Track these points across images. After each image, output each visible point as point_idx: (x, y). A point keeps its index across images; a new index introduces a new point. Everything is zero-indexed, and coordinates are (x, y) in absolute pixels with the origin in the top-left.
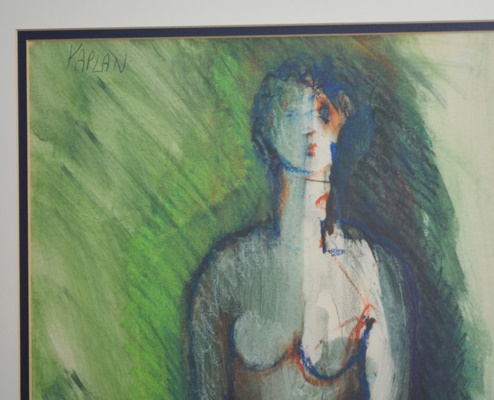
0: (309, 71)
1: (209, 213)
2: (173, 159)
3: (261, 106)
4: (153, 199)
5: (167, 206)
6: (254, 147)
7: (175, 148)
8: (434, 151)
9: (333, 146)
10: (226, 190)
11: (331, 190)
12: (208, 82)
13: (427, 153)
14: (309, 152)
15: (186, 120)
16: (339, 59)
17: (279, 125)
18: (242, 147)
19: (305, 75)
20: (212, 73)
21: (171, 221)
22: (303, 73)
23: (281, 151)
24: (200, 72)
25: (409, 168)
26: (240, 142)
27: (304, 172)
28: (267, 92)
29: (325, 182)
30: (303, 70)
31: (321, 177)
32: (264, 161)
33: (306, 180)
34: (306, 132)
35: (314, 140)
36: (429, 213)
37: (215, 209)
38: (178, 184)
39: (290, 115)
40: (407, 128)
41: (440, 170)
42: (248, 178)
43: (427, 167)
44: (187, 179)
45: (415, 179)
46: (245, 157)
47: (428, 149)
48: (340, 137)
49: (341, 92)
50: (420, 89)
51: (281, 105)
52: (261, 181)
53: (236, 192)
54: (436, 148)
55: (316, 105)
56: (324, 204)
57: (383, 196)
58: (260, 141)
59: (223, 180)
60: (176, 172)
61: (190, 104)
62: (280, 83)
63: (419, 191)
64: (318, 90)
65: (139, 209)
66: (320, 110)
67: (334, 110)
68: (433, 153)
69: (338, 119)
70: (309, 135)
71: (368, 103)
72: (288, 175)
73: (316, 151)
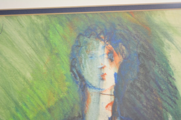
0: (102, 32)
1: (47, 112)
2: (27, 82)
3: (75, 52)
4: (16, 103)
5: (24, 107)
6: (72, 75)
7: (29, 76)
8: (175, 78)
9: (115, 75)
10: (56, 99)
11: (115, 100)
12: (46, 39)
13: (170, 79)
14: (102, 78)
15: (34, 60)
16: (119, 25)
17: (85, 62)
18: (65, 75)
19: (100, 34)
20: (49, 34)
21: (26, 116)
22: (99, 33)
23: (86, 77)
24: (42, 33)
25: (160, 88)
26: (64, 72)
27: (99, 89)
28: (79, 44)
29: (111, 95)
30: (99, 31)
31: (109, 92)
32: (77, 82)
33: (101, 94)
34: (100, 66)
35: (105, 71)
36: (172, 115)
37: (50, 110)
38: (30, 95)
39: (91, 57)
40: (158, 64)
41: (178, 89)
42: (68, 92)
43: (170, 87)
44: (35, 93)
45: (163, 94)
46: (66, 81)
47: (171, 77)
48: (120, 69)
49: (120, 44)
50: (166, 42)
51: (87, 51)
52: (75, 94)
53: (61, 100)
54: (175, 76)
55: (106, 51)
56: (110, 108)
57: (145, 104)
58: (75, 71)
59: (54, 93)
60: (29, 89)
61: (37, 51)
62: (86, 39)
63: (166, 101)
64: (107, 43)
65: (9, 109)
66: (108, 54)
67: (116, 54)
68: (174, 79)
69: (119, 59)
70: (103, 68)
71: (136, 50)
72: (90, 91)
73: (106, 77)
